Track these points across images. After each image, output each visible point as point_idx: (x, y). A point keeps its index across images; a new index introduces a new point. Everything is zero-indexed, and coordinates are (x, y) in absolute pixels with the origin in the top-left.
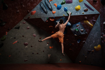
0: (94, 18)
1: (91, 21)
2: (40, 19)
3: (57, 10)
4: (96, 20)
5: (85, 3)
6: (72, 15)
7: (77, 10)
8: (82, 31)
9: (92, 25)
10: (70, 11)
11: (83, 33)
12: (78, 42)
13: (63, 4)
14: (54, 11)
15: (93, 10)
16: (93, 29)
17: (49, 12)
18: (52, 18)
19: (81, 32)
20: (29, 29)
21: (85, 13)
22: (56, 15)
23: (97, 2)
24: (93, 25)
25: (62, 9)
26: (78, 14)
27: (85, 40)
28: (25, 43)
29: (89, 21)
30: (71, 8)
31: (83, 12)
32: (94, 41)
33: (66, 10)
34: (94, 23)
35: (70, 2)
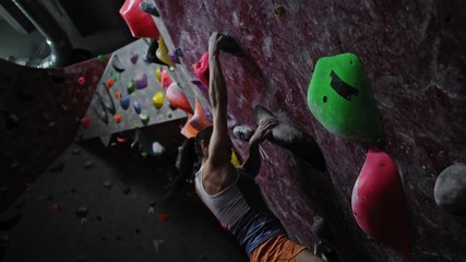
3: (122, 110)
6: (150, 123)
7: (158, 106)
10: (144, 112)
13: (130, 91)
14: (118, 114)
17: (110, 118)
18: (120, 135)
20: (89, 167)
21: (174, 115)
22: (122, 127)
25: (132, 108)
28: (80, 209)
30: (147, 101)
31: (170, 112)
33: (138, 111)
35: (141, 85)
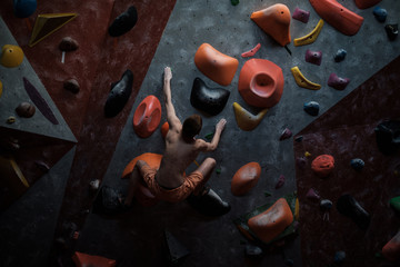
0: (45, 154)
9: (25, 183)
15: (54, 121)
23: (79, 96)
34: (37, 174)
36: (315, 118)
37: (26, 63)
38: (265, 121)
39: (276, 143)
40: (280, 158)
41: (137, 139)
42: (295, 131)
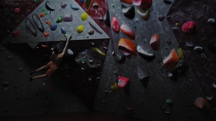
0: (104, 44)
1: (102, 48)
2: (26, 44)
3: (51, 31)
4: (107, 46)
5: (89, 22)
6: (72, 39)
7: (80, 32)
8: (91, 63)
9: (104, 54)
10: (69, 33)
11: (93, 66)
12: (90, 80)
13: (58, 22)
14: (47, 32)
15: (101, 33)
16: (107, 60)
17: (39, 33)
18: (44, 43)
19: (89, 65)
20: (10, 59)
21: (91, 37)
22: (49, 39)
24: (106, 54)
25: (59, 30)
26: (81, 38)
27: (100, 76)
28: (4, 83)
29: (99, 48)
30: (71, 28)
31: (88, 35)
32: (110, 78)
33: (64, 32)
34: (105, 51)
35: (69, 20)
36: (171, 5)
37: (89, 17)
38: (151, 14)
39: (160, 23)
40: (164, 30)
41: (117, 34)
42: (165, 15)
